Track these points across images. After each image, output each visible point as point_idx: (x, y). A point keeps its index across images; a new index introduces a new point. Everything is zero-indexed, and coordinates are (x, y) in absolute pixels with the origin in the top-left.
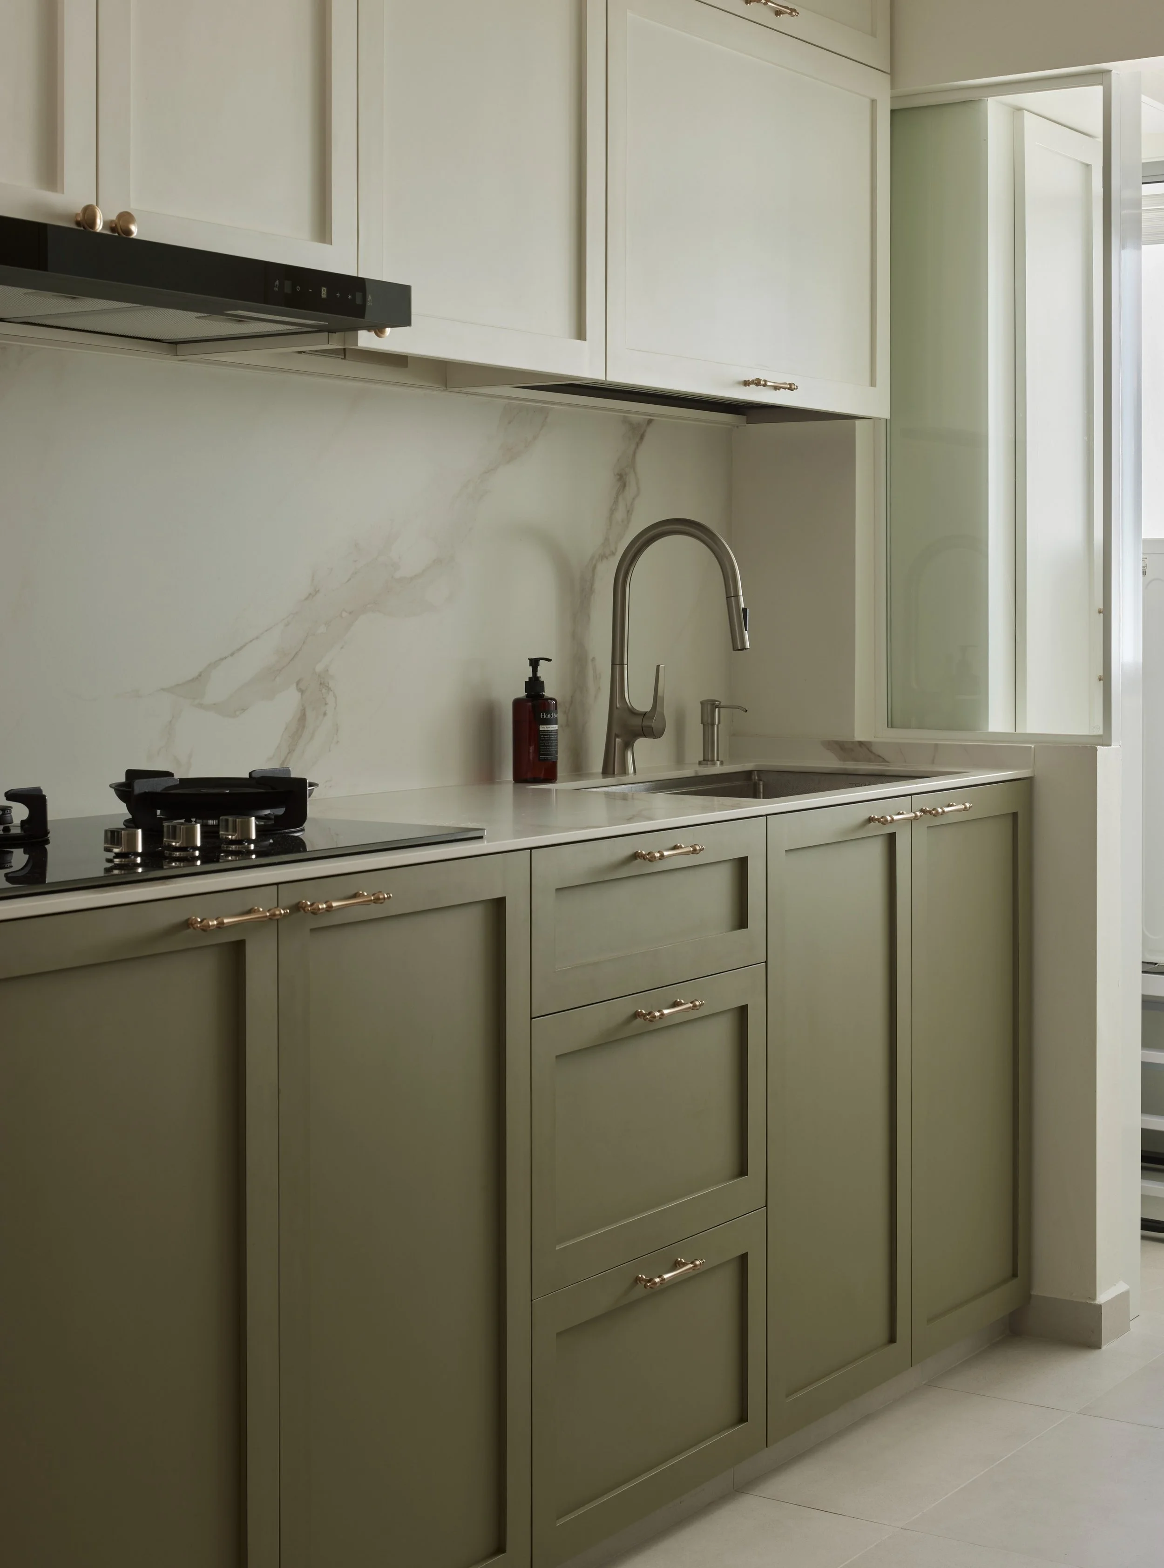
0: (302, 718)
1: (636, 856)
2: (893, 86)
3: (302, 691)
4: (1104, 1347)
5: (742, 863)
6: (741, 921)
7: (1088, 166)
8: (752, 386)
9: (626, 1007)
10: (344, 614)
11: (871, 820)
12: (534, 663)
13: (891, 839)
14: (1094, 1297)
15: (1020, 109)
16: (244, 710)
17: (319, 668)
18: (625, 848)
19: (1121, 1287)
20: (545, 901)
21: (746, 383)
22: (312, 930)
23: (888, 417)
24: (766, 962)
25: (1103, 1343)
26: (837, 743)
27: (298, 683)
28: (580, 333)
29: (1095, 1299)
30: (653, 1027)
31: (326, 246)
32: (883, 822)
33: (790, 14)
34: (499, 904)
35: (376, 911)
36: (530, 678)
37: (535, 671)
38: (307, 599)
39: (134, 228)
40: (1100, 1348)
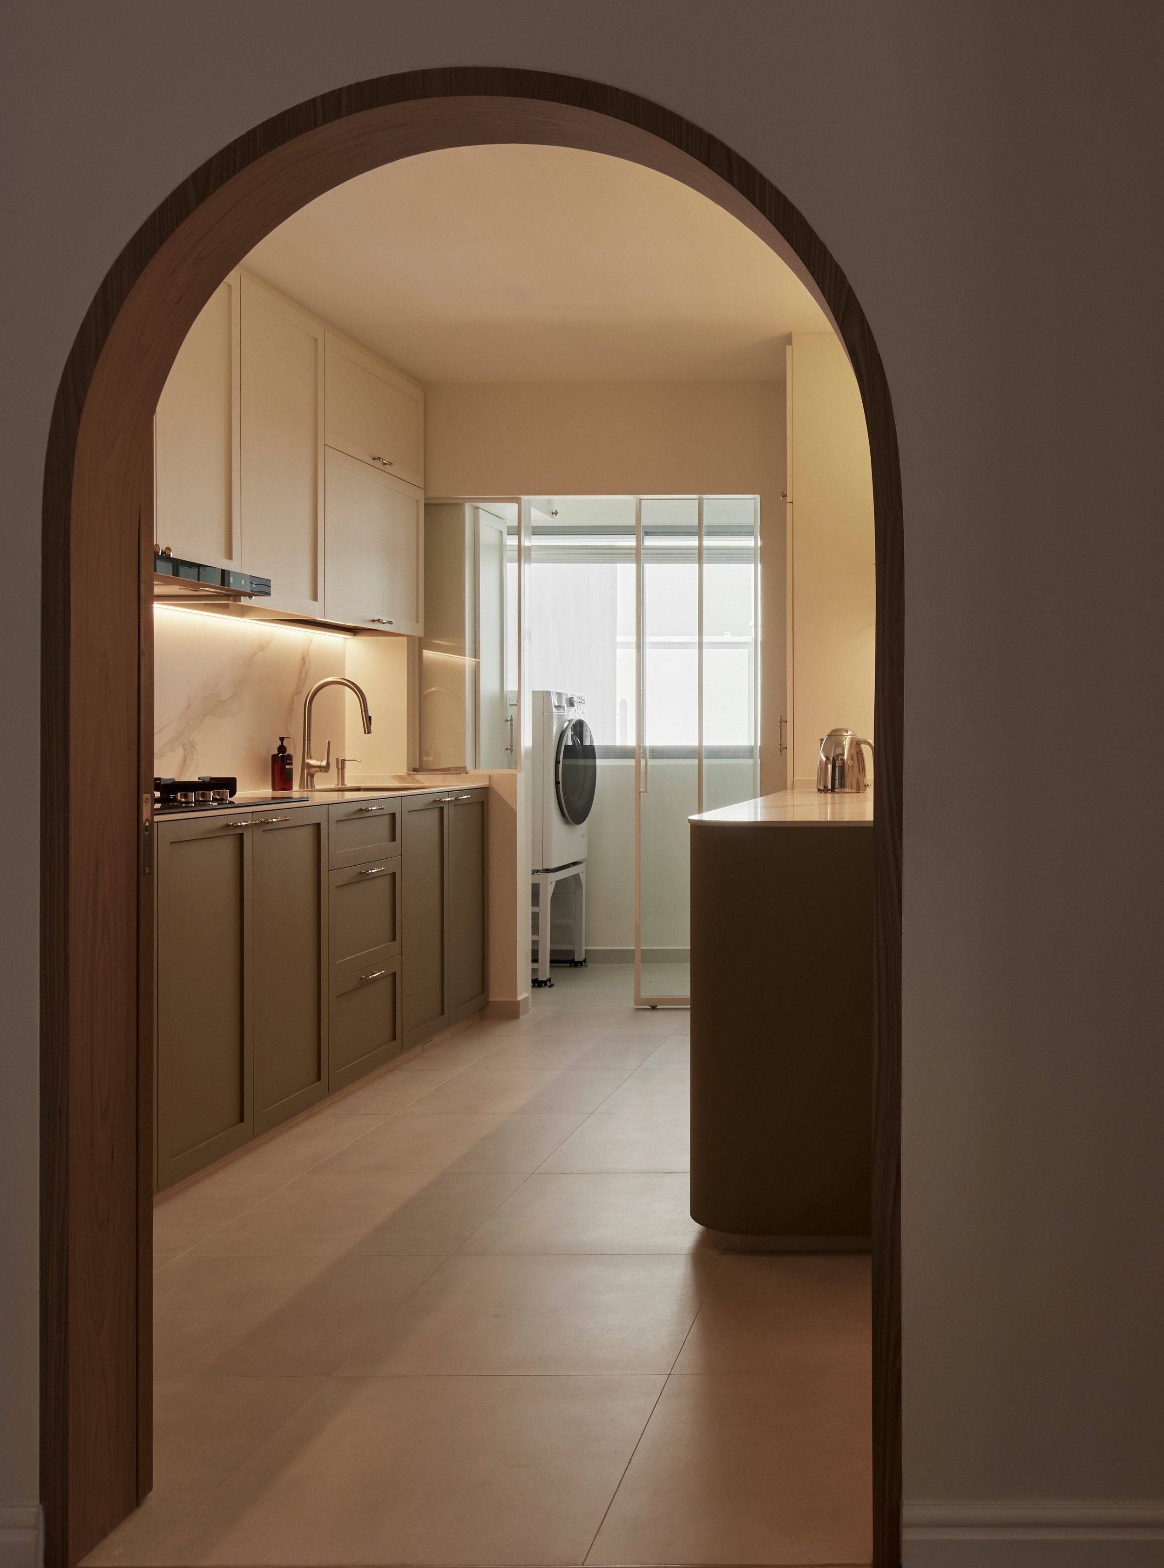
0: (184, 761)
1: (361, 810)
2: (425, 493)
3: (185, 749)
4: (520, 1018)
5: (393, 815)
6: (393, 839)
7: (501, 532)
8: (376, 622)
9: (357, 870)
10: (200, 716)
11: (435, 801)
12: (282, 739)
13: (442, 809)
14: (516, 997)
15: (478, 508)
16: (163, 756)
17: (191, 739)
18: (357, 807)
19: (525, 995)
20: (333, 825)
21: (373, 621)
22: (263, 831)
23: (422, 635)
24: (401, 856)
25: (520, 1014)
26: (398, 776)
27: (183, 745)
28: (315, 599)
29: (516, 999)
30: (368, 877)
31: (231, 561)
32: (440, 801)
33: (391, 465)
34: (319, 825)
35: (287, 824)
36: (280, 746)
37: (282, 742)
38: (186, 708)
39: (171, 554)
40: (519, 1018)
